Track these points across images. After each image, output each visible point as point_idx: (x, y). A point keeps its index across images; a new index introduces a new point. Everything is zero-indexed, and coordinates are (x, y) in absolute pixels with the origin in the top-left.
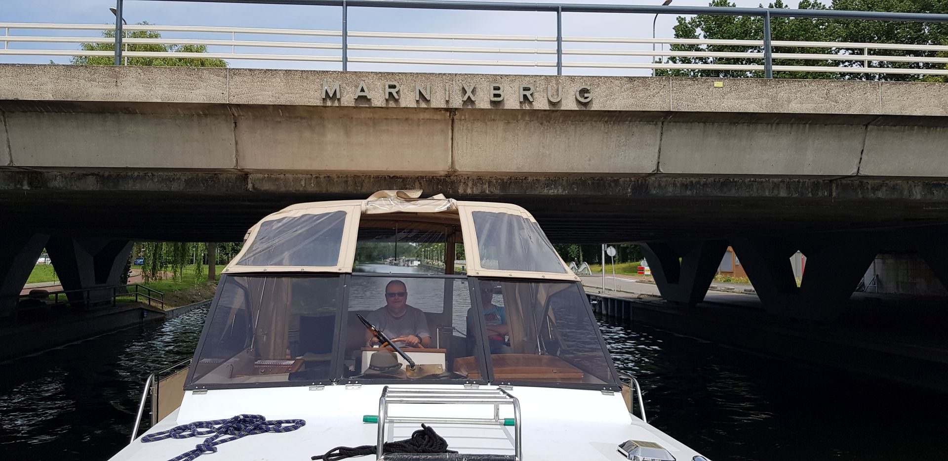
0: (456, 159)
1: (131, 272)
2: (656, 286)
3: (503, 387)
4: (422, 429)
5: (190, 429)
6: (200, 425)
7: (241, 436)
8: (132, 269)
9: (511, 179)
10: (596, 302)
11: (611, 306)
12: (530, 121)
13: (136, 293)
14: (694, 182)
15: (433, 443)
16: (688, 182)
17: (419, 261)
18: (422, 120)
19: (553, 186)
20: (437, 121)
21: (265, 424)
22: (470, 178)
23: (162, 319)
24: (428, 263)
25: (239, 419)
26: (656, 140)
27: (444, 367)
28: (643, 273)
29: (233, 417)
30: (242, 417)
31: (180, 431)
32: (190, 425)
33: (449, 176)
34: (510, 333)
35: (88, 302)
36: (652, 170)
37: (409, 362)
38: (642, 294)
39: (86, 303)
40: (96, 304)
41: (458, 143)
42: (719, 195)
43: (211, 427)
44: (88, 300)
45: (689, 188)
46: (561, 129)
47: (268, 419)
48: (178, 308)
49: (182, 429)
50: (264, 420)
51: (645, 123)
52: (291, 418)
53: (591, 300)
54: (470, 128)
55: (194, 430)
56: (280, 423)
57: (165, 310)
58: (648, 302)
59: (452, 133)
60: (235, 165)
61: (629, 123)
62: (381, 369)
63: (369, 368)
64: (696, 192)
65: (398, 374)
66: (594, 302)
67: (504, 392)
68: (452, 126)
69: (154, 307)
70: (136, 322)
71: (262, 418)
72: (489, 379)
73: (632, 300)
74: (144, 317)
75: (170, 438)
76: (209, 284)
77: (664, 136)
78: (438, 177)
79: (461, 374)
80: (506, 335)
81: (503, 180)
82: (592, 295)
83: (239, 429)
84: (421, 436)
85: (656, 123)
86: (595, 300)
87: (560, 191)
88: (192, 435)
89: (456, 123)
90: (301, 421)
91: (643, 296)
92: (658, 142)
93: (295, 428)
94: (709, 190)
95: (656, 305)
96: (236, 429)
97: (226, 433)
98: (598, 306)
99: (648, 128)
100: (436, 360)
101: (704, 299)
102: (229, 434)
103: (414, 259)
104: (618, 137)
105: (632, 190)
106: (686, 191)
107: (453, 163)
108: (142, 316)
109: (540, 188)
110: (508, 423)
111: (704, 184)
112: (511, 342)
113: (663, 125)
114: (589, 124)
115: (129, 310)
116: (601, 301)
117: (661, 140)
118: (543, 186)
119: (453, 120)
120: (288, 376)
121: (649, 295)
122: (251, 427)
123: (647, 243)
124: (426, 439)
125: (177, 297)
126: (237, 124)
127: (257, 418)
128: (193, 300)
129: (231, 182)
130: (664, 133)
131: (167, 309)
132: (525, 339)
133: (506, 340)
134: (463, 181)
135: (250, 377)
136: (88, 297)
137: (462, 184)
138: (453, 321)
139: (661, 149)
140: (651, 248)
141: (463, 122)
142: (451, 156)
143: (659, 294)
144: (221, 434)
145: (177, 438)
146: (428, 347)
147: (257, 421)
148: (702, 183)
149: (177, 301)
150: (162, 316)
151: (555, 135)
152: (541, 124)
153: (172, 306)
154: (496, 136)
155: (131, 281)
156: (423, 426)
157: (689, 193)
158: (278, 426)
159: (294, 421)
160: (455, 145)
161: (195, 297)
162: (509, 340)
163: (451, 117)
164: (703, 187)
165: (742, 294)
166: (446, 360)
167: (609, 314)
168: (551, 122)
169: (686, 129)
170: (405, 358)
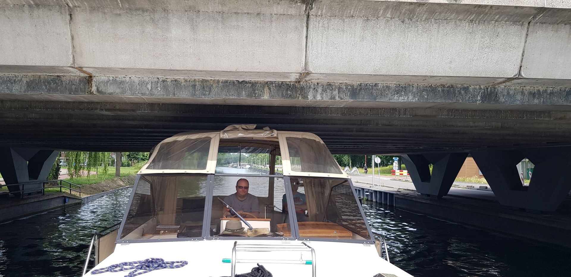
0: (310, 59)
1: (61, 171)
2: (413, 183)
3: (305, 242)
4: (258, 266)
5: (120, 266)
6: (126, 264)
7: (151, 271)
8: (61, 170)
9: (361, 85)
10: (368, 193)
11: (379, 196)
12: (391, 19)
13: (61, 186)
14: (541, 91)
15: (264, 274)
16: (535, 91)
17: (249, 165)
18: (275, 15)
19: (403, 93)
20: (291, 16)
21: (164, 263)
22: (319, 85)
23: (79, 204)
24: (255, 167)
25: (149, 261)
26: (521, 42)
27: (270, 230)
28: (395, 174)
29: (145, 259)
30: (150, 259)
31: (114, 267)
32: (120, 264)
33: (299, 82)
34: (309, 209)
35: (23, 192)
36: (514, 74)
37: (249, 227)
38: (399, 189)
39: (22, 193)
40: (29, 194)
41: (312, 42)
42: (565, 104)
43: (132, 265)
44: (23, 191)
45: (537, 96)
46: (423, 28)
47: (165, 261)
48: (91, 195)
49: (115, 266)
50: (164, 261)
51: (512, 23)
52: (179, 260)
53: (365, 192)
54: (326, 25)
55: (122, 267)
56: (173, 263)
57: (82, 197)
58: (407, 194)
59: (307, 31)
60: (72, 62)
61: (495, 22)
62: (232, 231)
63: (225, 230)
64: (543, 101)
65: (242, 234)
66: (367, 193)
67: (306, 245)
68: (307, 24)
69: (74, 195)
70: (60, 205)
71: (162, 260)
72: (296, 237)
73: (395, 193)
74: (66, 202)
75: (108, 272)
76: (116, 179)
77: (529, 38)
78: (288, 83)
79: (280, 234)
80: (306, 210)
81: (352, 86)
82: (366, 189)
83: (148, 267)
84: (257, 271)
85: (523, 23)
86: (368, 192)
87: (411, 97)
88: (121, 270)
89: (312, 20)
90: (185, 261)
91: (401, 190)
92: (523, 44)
93: (182, 266)
94: (555, 99)
95: (413, 196)
96: (147, 266)
97: (141, 269)
98: (370, 196)
99: (514, 29)
100: (264, 225)
101: (449, 193)
102: (143, 269)
103: (247, 164)
104: (482, 38)
105: (482, 98)
106: (533, 100)
107: (306, 64)
108: (65, 202)
109: (390, 95)
110: (308, 263)
111: (551, 93)
112: (309, 214)
113: (529, 25)
114: (453, 23)
115: (55, 198)
116: (372, 193)
117: (526, 42)
118: (393, 93)
119: (308, 16)
120: (177, 235)
121: (405, 189)
122: (156, 266)
123: (407, 155)
124: (260, 273)
125: (93, 188)
126: (73, 16)
127: (159, 260)
128: (104, 190)
129: (75, 85)
130: (529, 35)
131: (83, 196)
132: (317, 213)
133: (306, 213)
134: (312, 86)
135: (154, 235)
136: (23, 189)
137: (311, 90)
138: (274, 203)
139: (525, 52)
140: (410, 158)
141: (319, 19)
142: (304, 57)
143: (414, 189)
144: (138, 269)
145: (112, 272)
146: (260, 217)
147: (159, 262)
148: (549, 91)
149: (92, 191)
150: (80, 201)
151: (417, 35)
152: (403, 22)
153: (88, 194)
154: (353, 35)
155: (61, 178)
156: (258, 265)
157: (536, 101)
158: (172, 265)
159: (181, 262)
160: (309, 44)
161: (105, 188)
162: (307, 213)
163: (307, 12)
164: (550, 95)
165: (465, 189)
166: (270, 225)
167: (378, 201)
168: (413, 20)
169: (552, 31)
170: (246, 224)
